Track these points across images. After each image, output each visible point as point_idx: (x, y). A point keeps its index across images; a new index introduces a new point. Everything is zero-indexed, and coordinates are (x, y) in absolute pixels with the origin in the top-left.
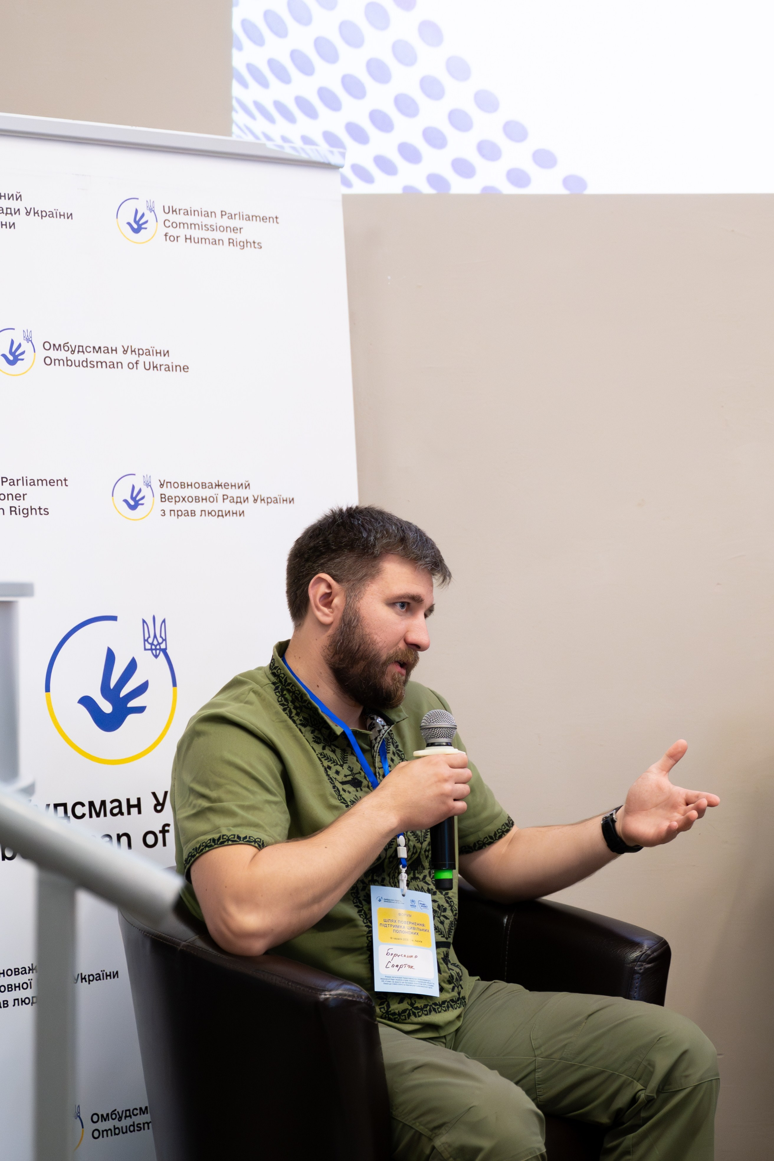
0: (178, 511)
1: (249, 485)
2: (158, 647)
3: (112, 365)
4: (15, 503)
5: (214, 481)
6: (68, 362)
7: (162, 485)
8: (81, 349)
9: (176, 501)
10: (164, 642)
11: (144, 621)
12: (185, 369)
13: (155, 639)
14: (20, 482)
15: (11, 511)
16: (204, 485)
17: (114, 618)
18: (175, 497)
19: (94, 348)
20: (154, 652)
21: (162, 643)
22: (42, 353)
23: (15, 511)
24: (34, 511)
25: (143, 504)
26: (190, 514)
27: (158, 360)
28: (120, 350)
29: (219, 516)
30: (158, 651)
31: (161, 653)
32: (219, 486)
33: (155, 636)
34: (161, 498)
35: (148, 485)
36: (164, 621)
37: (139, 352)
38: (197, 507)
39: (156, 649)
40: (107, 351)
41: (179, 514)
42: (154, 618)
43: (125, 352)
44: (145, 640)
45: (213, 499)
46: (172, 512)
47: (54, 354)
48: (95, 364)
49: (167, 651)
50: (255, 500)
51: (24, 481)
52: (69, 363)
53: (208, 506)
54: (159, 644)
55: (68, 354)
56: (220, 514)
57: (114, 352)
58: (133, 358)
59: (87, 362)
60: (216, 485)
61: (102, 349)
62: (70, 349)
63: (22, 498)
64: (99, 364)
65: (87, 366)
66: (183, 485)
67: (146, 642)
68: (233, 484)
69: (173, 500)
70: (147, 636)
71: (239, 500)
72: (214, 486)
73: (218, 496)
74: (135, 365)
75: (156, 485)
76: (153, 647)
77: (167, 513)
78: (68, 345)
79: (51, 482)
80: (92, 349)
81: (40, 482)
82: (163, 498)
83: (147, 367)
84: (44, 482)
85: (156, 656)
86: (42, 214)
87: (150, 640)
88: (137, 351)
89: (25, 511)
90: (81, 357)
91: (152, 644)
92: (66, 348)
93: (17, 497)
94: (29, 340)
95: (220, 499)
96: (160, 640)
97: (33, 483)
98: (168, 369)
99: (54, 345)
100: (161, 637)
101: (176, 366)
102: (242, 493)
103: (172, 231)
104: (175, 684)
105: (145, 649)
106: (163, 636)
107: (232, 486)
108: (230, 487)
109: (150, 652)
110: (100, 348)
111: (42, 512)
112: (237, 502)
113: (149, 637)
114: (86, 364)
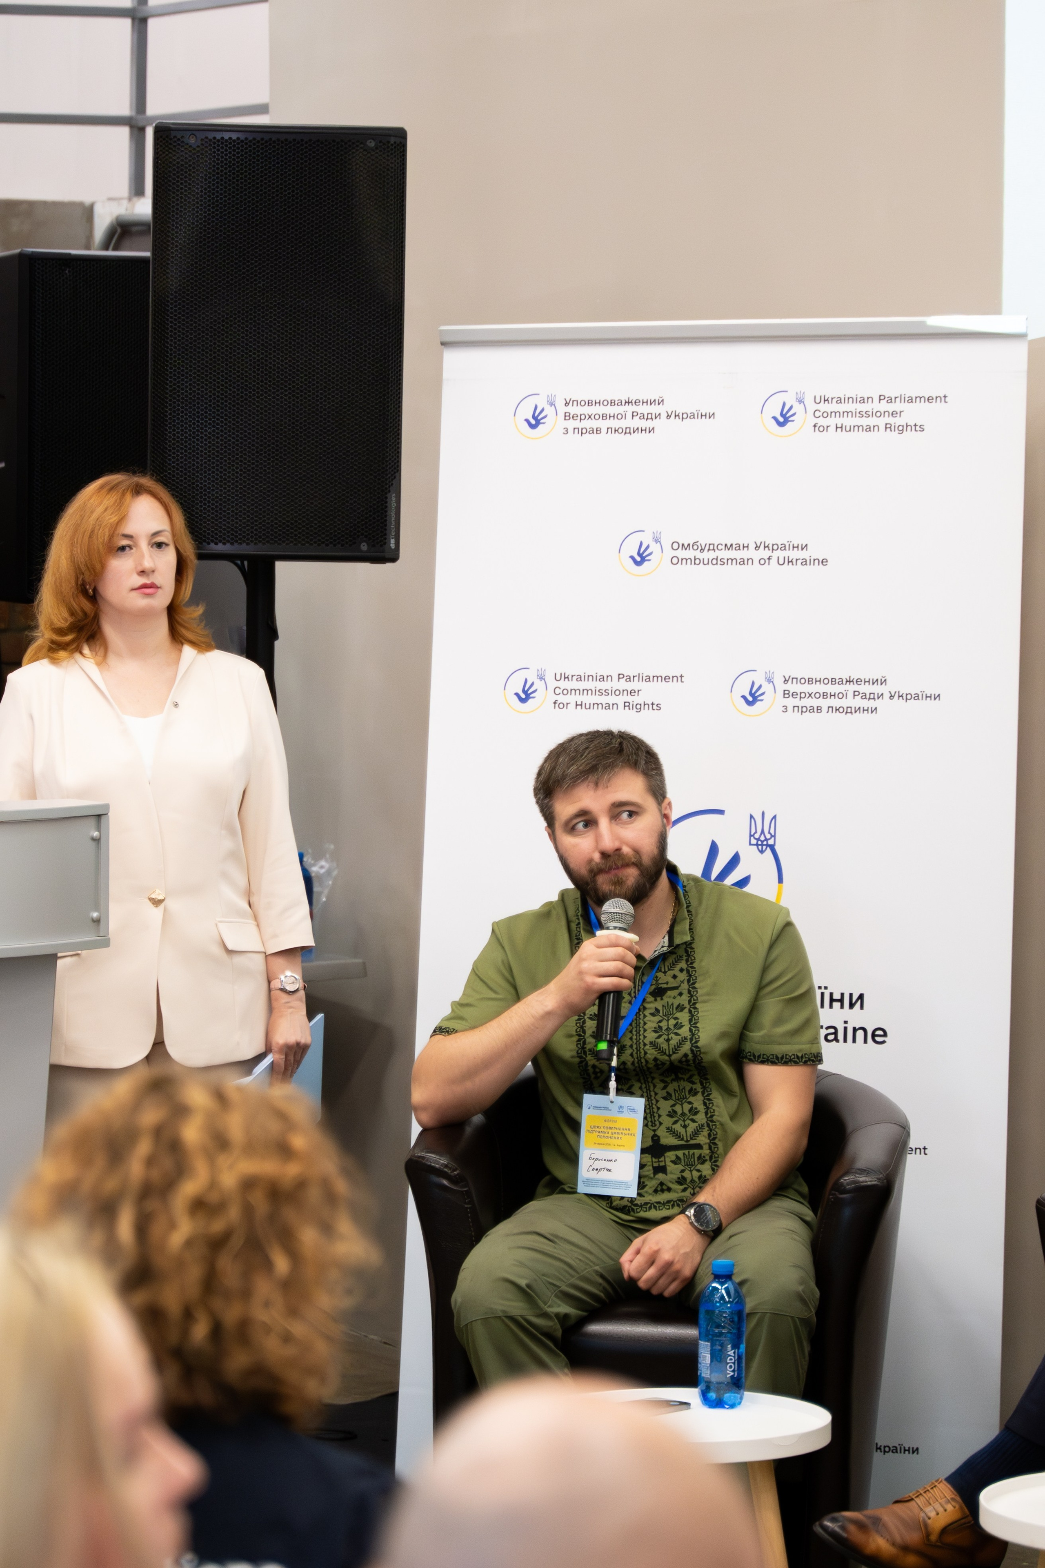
0: (802, 707)
1: (885, 680)
2: (765, 843)
3: (743, 562)
4: (629, 699)
5: (845, 677)
6: (695, 561)
7: (786, 681)
8: (711, 547)
9: (801, 697)
10: (773, 838)
11: (751, 817)
12: (824, 562)
13: (762, 835)
14: (636, 679)
15: (625, 706)
16: (833, 681)
17: (721, 812)
18: (801, 693)
19: (726, 545)
20: (760, 847)
21: (770, 839)
22: (669, 553)
23: (629, 706)
24: (646, 706)
25: (762, 700)
26: (815, 710)
27: (794, 554)
28: (752, 546)
29: (847, 713)
30: (764, 847)
31: (768, 848)
32: (850, 681)
33: (763, 832)
34: (784, 694)
35: (770, 681)
36: (775, 817)
37: (774, 548)
38: (824, 703)
39: (762, 845)
40: (738, 547)
41: (802, 710)
42: (763, 814)
43: (757, 548)
44: (751, 836)
45: (842, 695)
46: (796, 709)
47: (681, 554)
48: (725, 561)
49: (776, 847)
50: (892, 697)
51: (640, 677)
52: (697, 562)
53: (835, 702)
54: (766, 840)
55: (698, 554)
56: (849, 710)
57: (746, 549)
58: (766, 554)
59: (717, 559)
60: (847, 681)
61: (734, 546)
62: (700, 548)
63: (636, 694)
64: (730, 561)
65: (717, 564)
66: (810, 681)
67: (752, 838)
68: (867, 680)
69: (799, 696)
70: (753, 831)
71: (872, 696)
72: (844, 682)
73: (848, 693)
74: (767, 561)
75: (778, 681)
76: (760, 843)
77: (790, 709)
78: (698, 544)
79: (666, 679)
80: (723, 547)
81: (655, 678)
82: (786, 694)
83: (781, 562)
84: (660, 678)
85: (762, 852)
86: (681, 416)
87: (757, 836)
88: (770, 546)
89: (638, 707)
90: (712, 555)
91: (758, 840)
92: (695, 547)
93: (632, 692)
94: (657, 541)
95: (850, 694)
96: (768, 836)
97: (649, 679)
98: (805, 562)
99: (683, 545)
100: (769, 833)
101: (814, 560)
102: (877, 689)
103: (821, 422)
104: (780, 880)
105: (750, 844)
106: (772, 832)
107: (865, 682)
108: (863, 683)
109: (755, 847)
110: (731, 545)
111: (655, 707)
112: (869, 699)
113: (756, 832)
114: (717, 561)
